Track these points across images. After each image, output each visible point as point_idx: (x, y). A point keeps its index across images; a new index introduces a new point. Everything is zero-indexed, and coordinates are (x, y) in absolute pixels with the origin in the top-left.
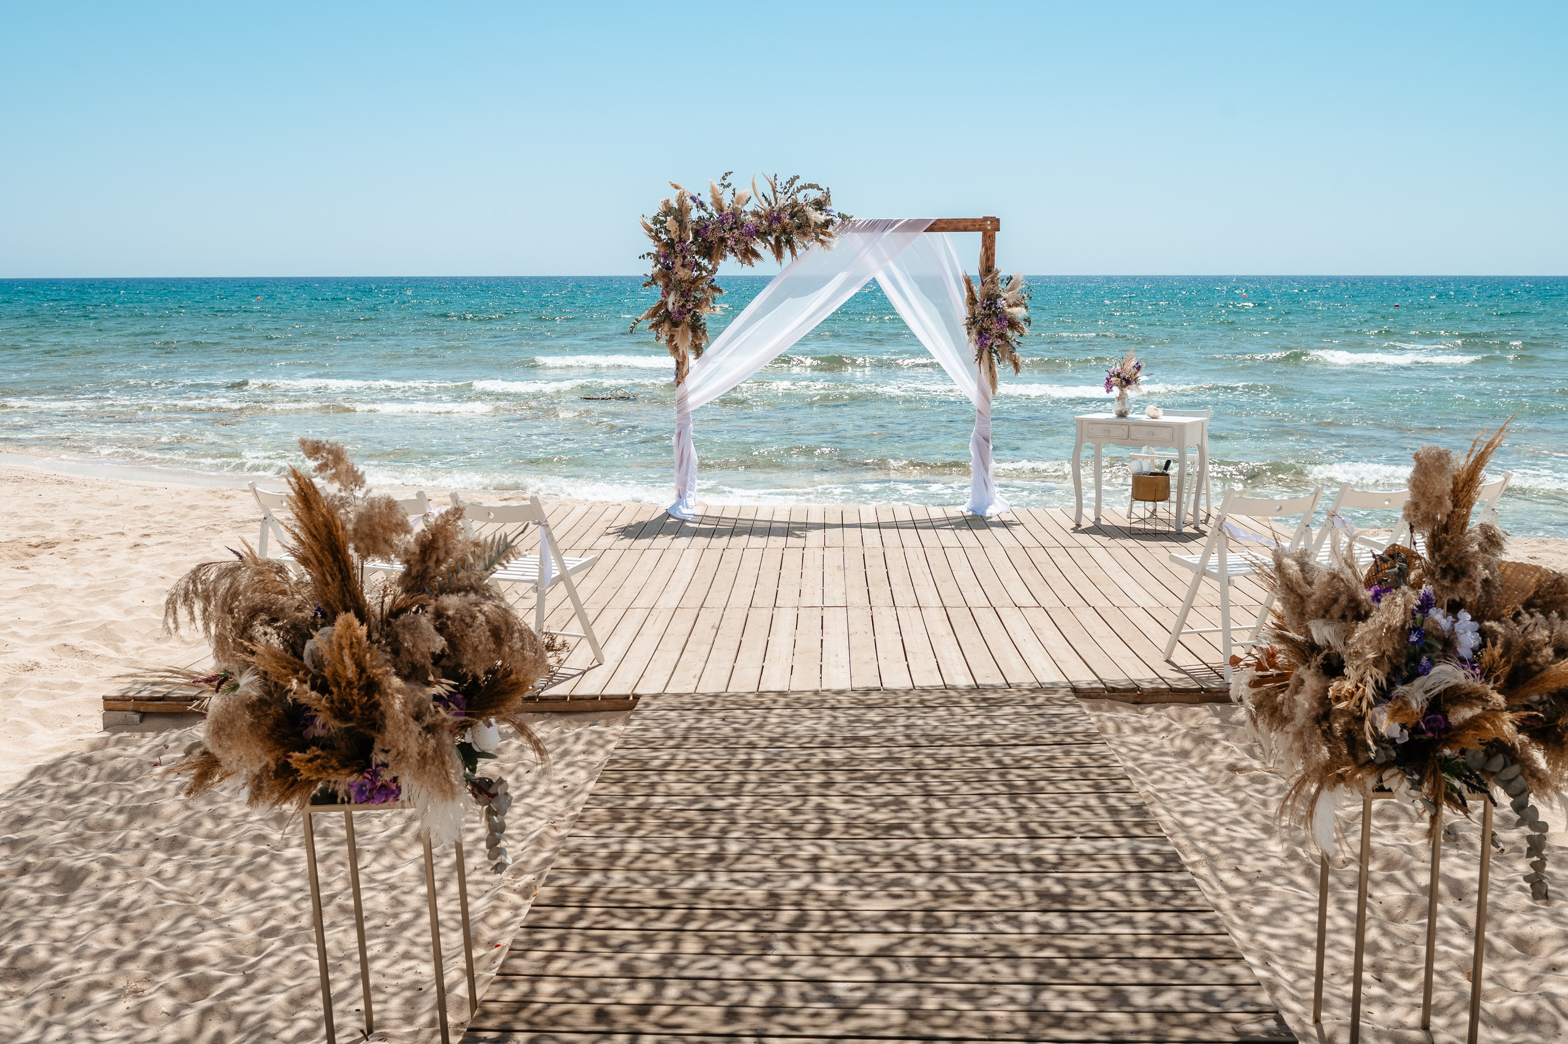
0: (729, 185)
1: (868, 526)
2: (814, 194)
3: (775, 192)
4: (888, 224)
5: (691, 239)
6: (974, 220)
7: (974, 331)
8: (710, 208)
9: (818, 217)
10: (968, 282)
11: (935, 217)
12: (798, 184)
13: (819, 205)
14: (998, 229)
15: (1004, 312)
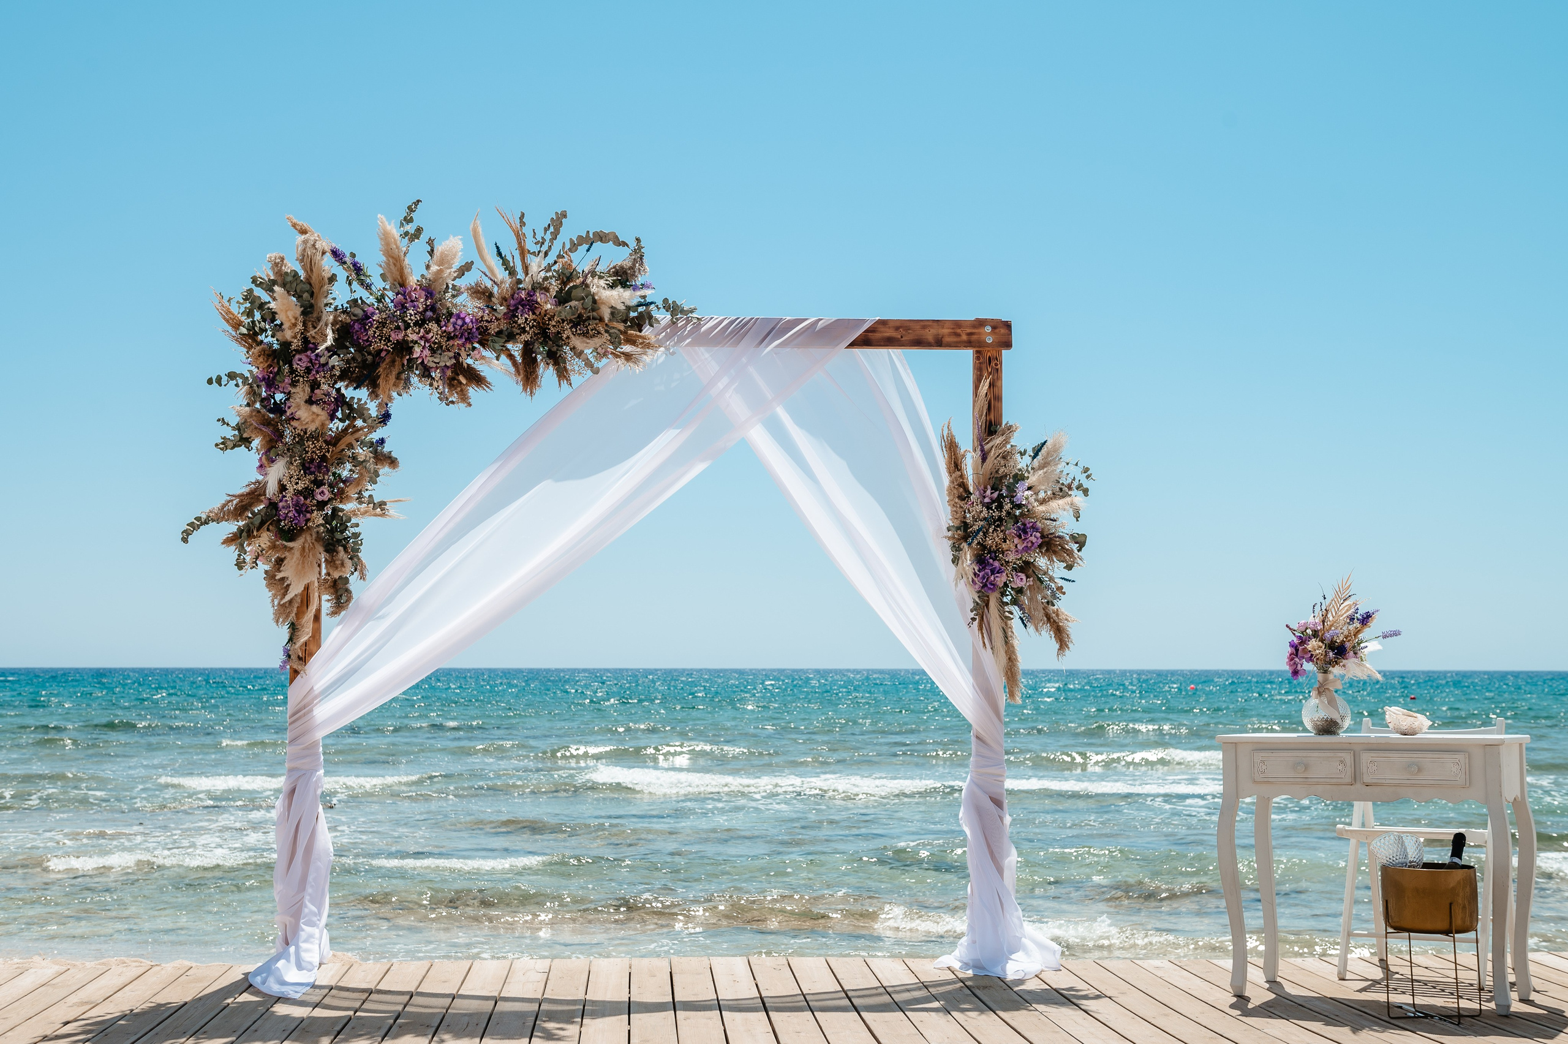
0: (419, 231)
1: (739, 1007)
2: (614, 257)
3: (523, 252)
4: (772, 330)
5: (330, 341)
6: (957, 324)
7: (968, 556)
8: (378, 284)
9: (619, 297)
10: (951, 446)
11: (872, 316)
12: (568, 233)
13: (622, 278)
14: (1008, 345)
15: (1030, 513)
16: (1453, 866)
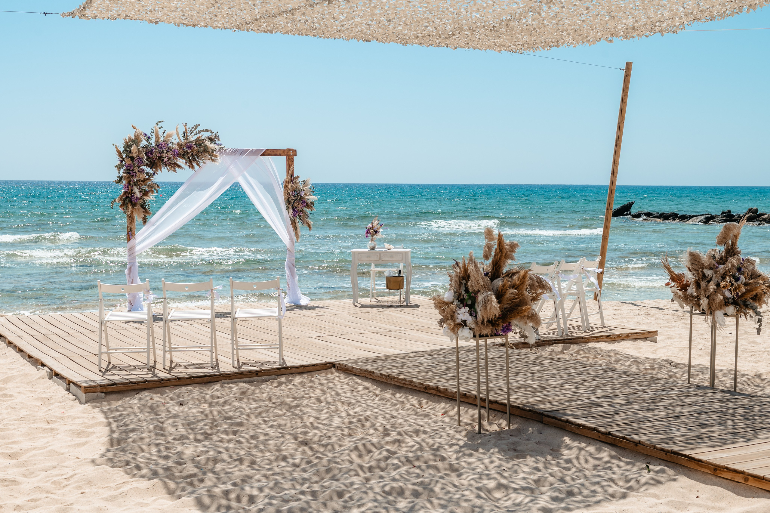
2: (208, 134)
3: (186, 133)
4: (243, 152)
5: (145, 157)
6: (284, 150)
7: (290, 208)
9: (212, 146)
11: (265, 148)
12: (199, 129)
13: (213, 140)
14: (296, 155)
15: (304, 198)
16: (399, 276)
